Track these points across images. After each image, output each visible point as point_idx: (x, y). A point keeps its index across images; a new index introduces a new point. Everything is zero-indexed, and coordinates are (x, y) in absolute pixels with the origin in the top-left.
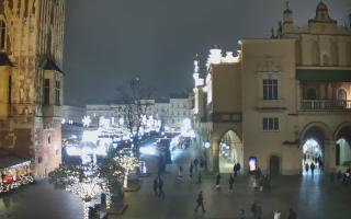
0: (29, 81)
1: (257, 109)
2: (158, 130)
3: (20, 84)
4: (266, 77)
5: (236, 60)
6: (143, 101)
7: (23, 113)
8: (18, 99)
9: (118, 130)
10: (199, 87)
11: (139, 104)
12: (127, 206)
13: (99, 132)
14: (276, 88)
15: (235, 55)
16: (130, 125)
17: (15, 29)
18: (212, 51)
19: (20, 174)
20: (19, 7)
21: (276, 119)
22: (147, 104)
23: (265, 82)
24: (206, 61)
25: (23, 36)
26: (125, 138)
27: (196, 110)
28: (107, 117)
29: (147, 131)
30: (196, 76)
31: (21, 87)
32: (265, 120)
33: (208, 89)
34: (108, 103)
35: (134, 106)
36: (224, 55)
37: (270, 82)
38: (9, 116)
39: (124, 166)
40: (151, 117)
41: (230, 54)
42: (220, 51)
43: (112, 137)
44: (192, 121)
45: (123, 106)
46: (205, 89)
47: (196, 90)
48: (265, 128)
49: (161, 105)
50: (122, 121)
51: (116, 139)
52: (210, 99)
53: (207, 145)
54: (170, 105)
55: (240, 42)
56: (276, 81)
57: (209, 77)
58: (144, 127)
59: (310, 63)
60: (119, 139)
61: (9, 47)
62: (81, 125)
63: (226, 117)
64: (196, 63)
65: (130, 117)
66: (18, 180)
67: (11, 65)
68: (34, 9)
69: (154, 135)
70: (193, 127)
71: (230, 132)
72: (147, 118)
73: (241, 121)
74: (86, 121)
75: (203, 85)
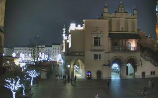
1: (91, 50)
2: (46, 59)
4: (95, 36)
5: (82, 28)
6: (40, 46)
9: (28, 59)
10: (66, 40)
11: (38, 48)
12: (32, 94)
13: (20, 60)
14: (100, 41)
15: (82, 26)
16: (34, 57)
18: (71, 24)
21: (100, 55)
22: (42, 48)
23: (95, 38)
24: (68, 29)
26: (31, 63)
27: (64, 51)
28: (23, 53)
29: (41, 60)
32: (95, 55)
35: (36, 49)
36: (77, 26)
37: (97, 38)
39: (31, 76)
40: (43, 54)
41: (79, 26)
42: (75, 24)
43: (26, 62)
44: (62, 55)
45: (31, 48)
46: (68, 41)
47: (64, 41)
48: (95, 58)
49: (48, 48)
50: (30, 55)
52: (70, 46)
53: (69, 66)
54: (52, 48)
55: (84, 21)
56: (100, 38)
57: (70, 36)
58: (40, 58)
59: (115, 30)
60: (29, 63)
62: (12, 57)
63: (78, 54)
64: (64, 29)
65: (34, 53)
69: (45, 61)
70: (62, 57)
71: (79, 60)
72: (42, 54)
73: (84, 55)
74: (14, 55)
75: (67, 39)
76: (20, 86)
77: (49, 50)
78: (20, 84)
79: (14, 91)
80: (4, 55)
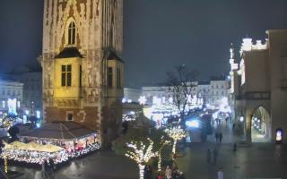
0: (96, 69)
1: (282, 88)
2: (201, 107)
3: (88, 71)
5: (264, 47)
6: (188, 84)
7: (92, 95)
8: (87, 84)
9: (167, 107)
10: (235, 71)
11: (185, 86)
13: (153, 109)
15: (263, 43)
16: (178, 103)
17: (83, 29)
18: (244, 40)
19: (89, 142)
20: (85, 11)
22: (192, 86)
25: (90, 34)
26: (174, 114)
27: (232, 90)
28: (159, 97)
29: (192, 108)
30: (231, 61)
31: (90, 74)
33: (242, 72)
34: (160, 85)
35: (180, 87)
36: (254, 43)
38: (80, 97)
39: (173, 137)
40: (195, 96)
41: (259, 42)
42: (251, 40)
43: (163, 113)
44: (229, 100)
45: (172, 88)
46: (239, 72)
47: (232, 73)
49: (202, 87)
50: (171, 99)
51: (166, 115)
52: (243, 81)
53: (242, 119)
54: (210, 86)
55: (267, 32)
57: (242, 61)
58: (190, 105)
60: (169, 115)
61: (79, 42)
62: (138, 103)
63: (258, 95)
65: (177, 96)
66: (87, 147)
67: (81, 56)
68: (97, 11)
69: (197, 111)
70: (230, 104)
71: (261, 108)
72: (192, 97)
73: (269, 98)
74: (142, 100)
75: (238, 68)
76: (153, 155)
77: (204, 90)
78: (153, 151)
79: (143, 164)
80: (124, 101)
